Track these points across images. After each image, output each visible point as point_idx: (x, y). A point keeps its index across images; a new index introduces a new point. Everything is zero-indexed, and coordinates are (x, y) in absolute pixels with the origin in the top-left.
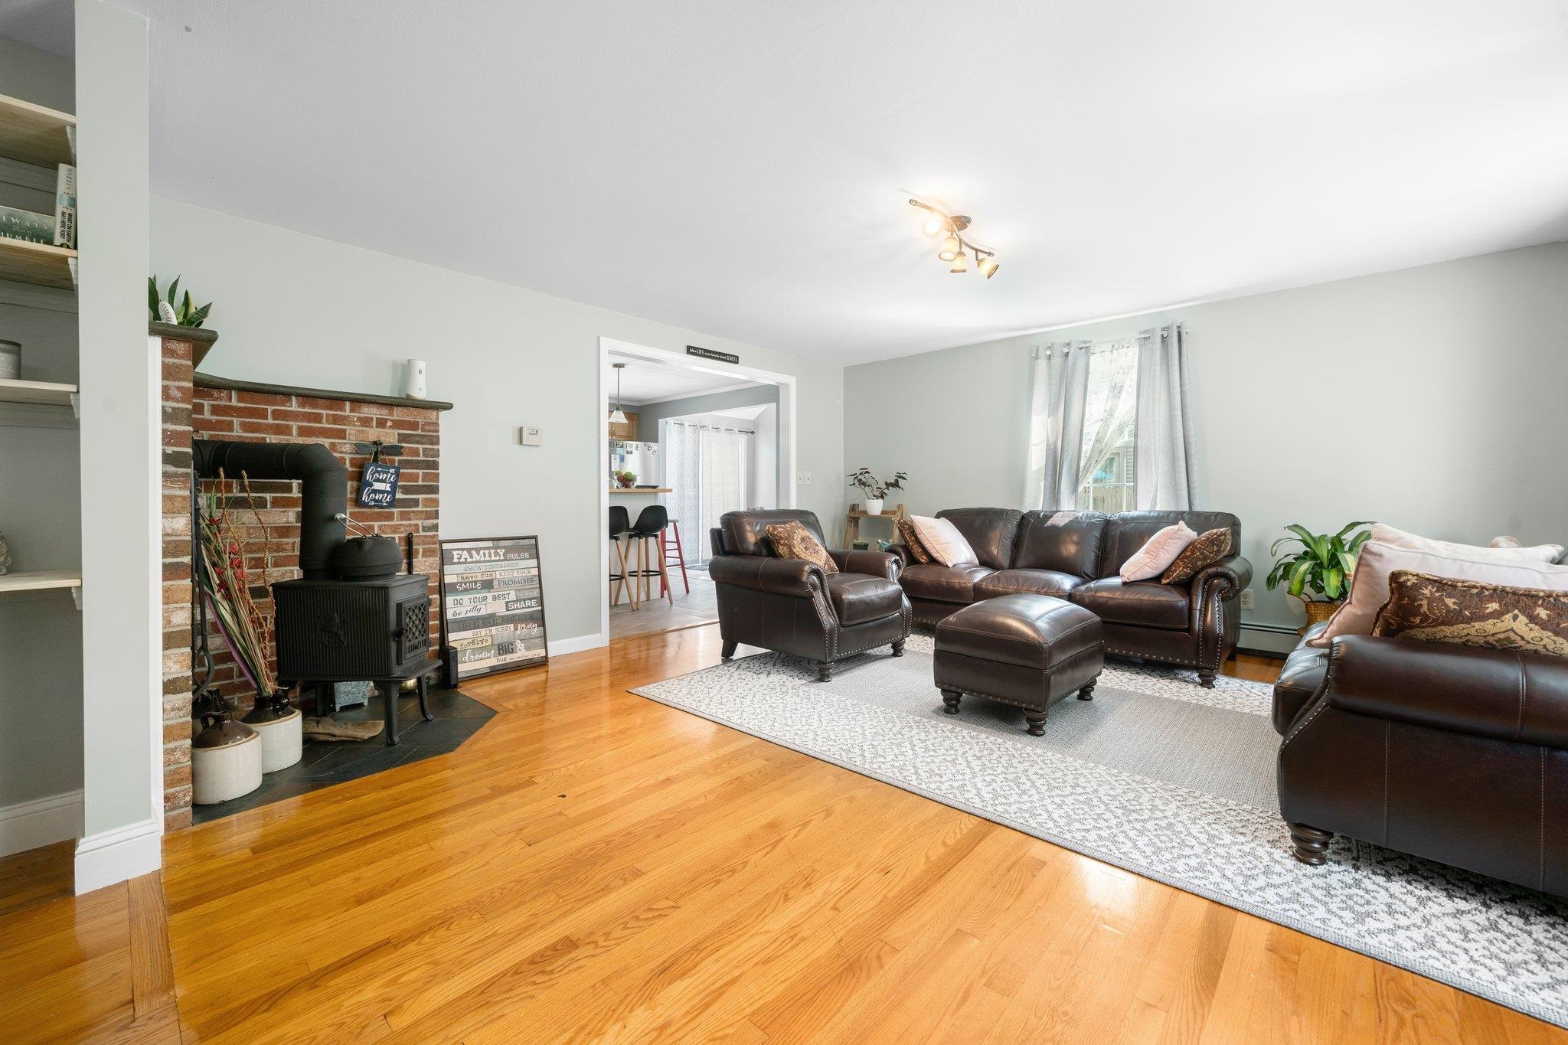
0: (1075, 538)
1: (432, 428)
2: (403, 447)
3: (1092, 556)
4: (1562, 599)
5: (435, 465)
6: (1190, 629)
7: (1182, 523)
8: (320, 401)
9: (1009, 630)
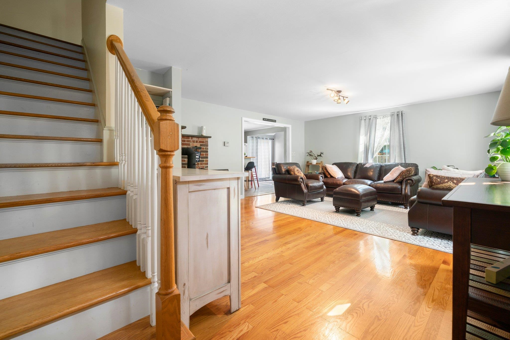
0: (372, 170)
1: (207, 142)
2: (201, 147)
3: (377, 175)
4: (459, 179)
5: (207, 152)
6: (401, 194)
7: (400, 166)
8: (185, 137)
9: (351, 191)
